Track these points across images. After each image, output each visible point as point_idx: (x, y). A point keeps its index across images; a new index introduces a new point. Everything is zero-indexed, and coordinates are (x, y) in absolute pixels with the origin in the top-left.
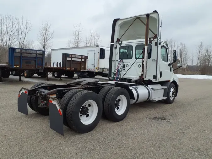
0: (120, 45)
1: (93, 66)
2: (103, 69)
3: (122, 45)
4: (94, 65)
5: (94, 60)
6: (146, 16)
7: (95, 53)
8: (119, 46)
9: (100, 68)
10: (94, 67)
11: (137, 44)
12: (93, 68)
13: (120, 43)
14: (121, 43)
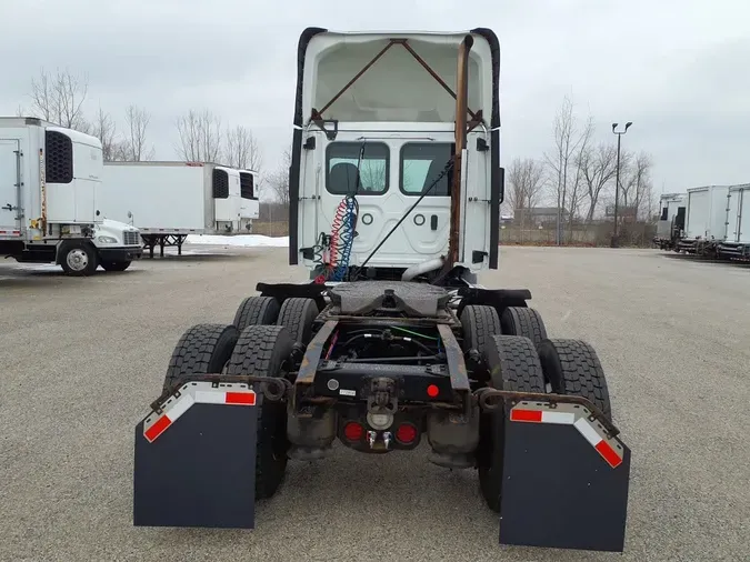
0: (331, 135)
1: (14, 214)
2: (61, 225)
3: (339, 138)
4: (19, 208)
5: (19, 185)
6: (460, 41)
7: (19, 154)
8: (322, 142)
9: (51, 224)
10: (20, 218)
11: (406, 141)
12: (14, 223)
13: (330, 127)
14: (336, 130)
